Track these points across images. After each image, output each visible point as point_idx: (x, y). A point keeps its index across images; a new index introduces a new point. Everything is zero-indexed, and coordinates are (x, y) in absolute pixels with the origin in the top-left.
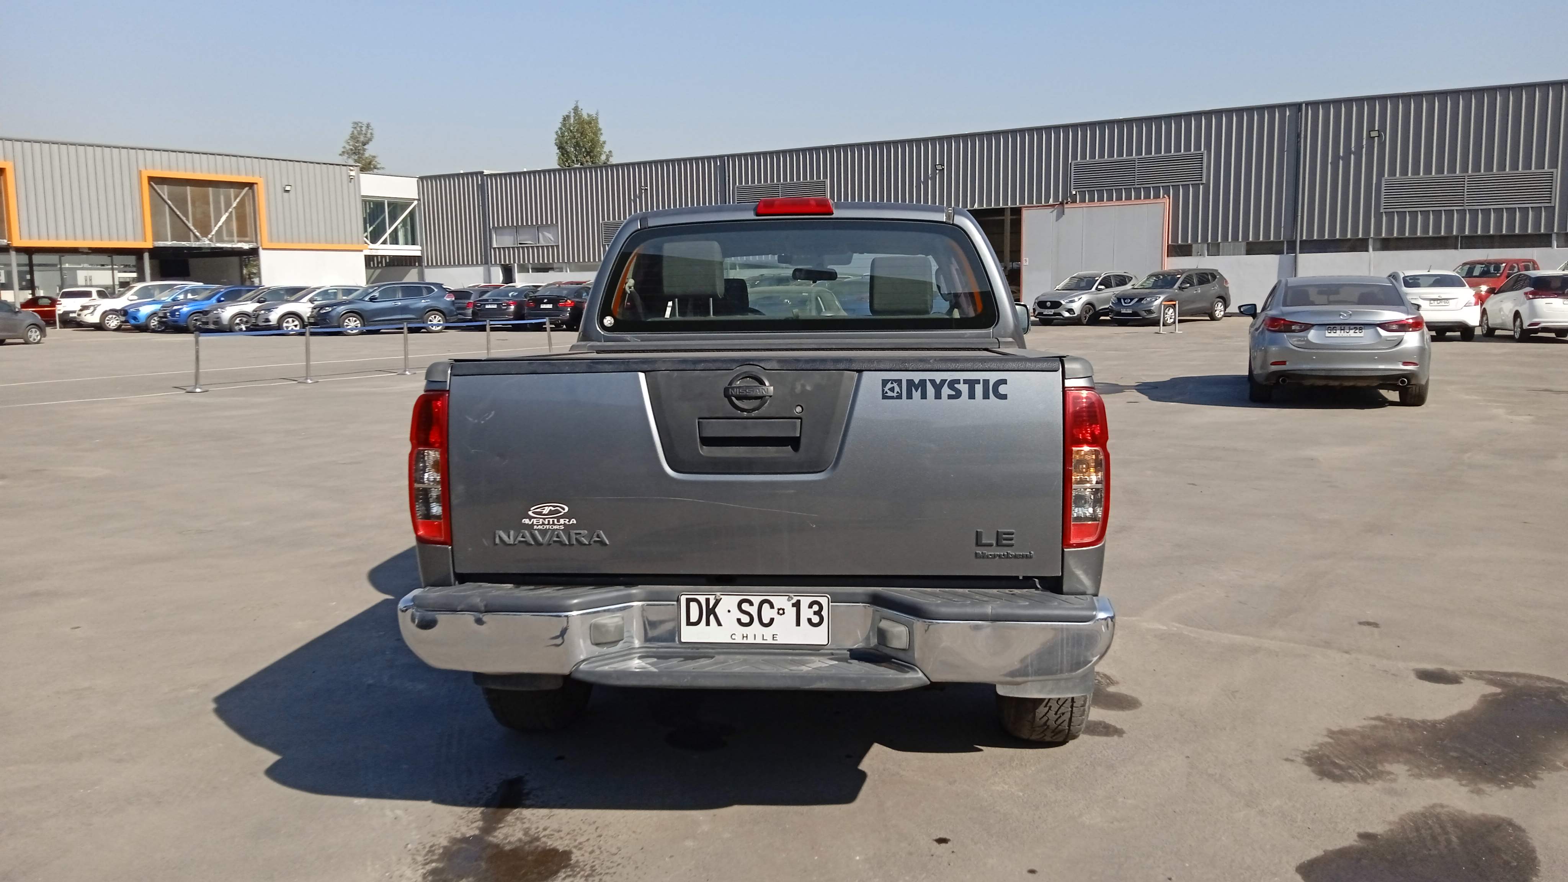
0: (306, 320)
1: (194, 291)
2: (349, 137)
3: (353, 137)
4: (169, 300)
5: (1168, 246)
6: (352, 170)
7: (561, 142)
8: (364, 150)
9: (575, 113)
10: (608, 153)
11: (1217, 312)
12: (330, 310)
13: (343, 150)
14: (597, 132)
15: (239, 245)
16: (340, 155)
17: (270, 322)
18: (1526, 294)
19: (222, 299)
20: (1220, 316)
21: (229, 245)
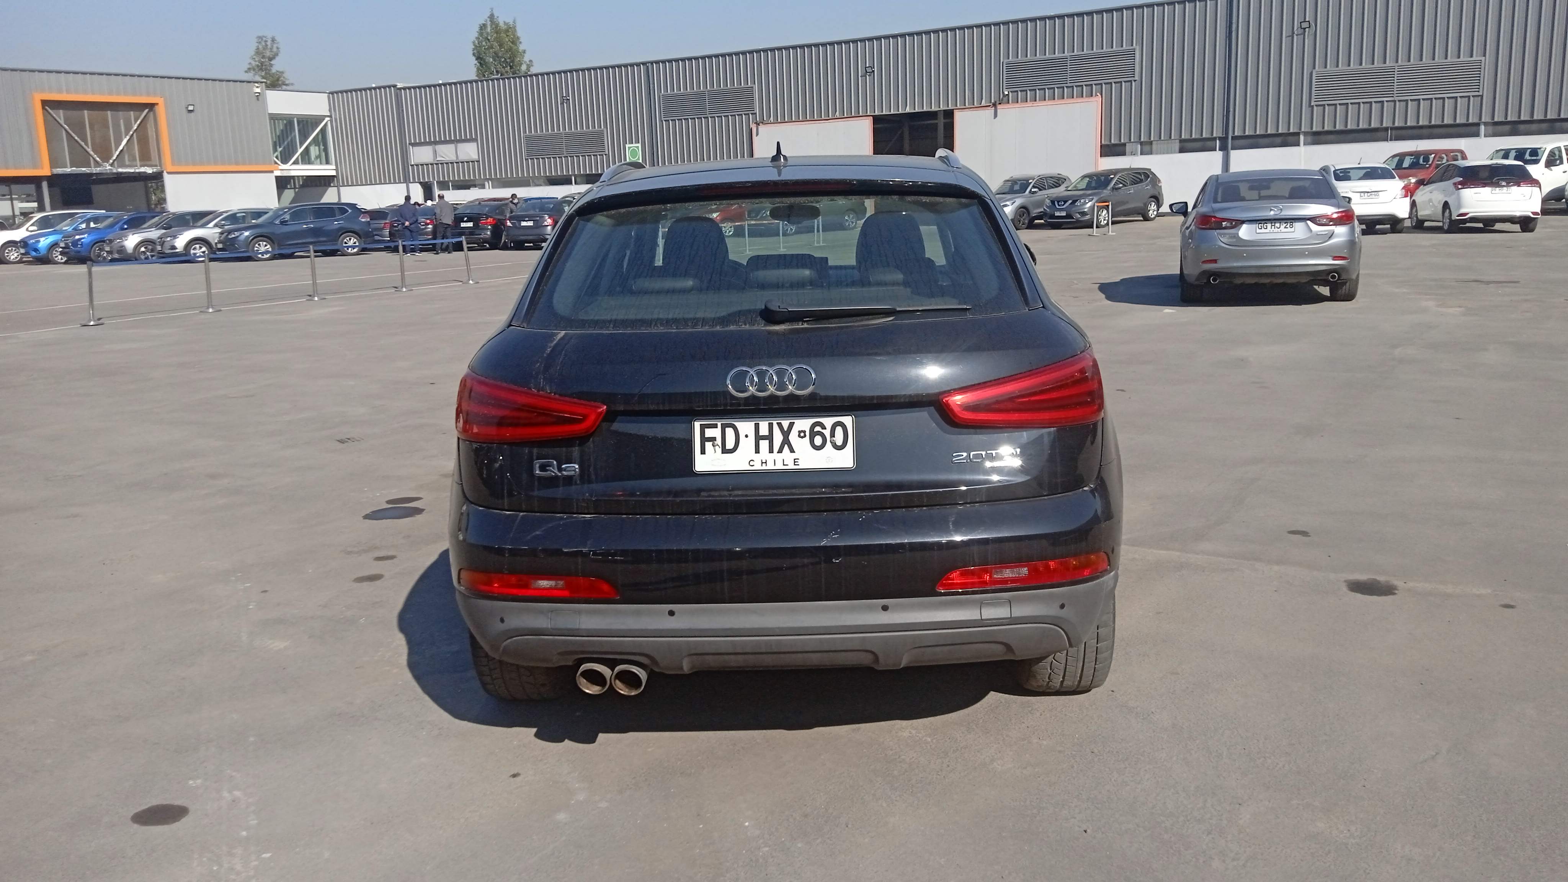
0: (214, 246)
1: (96, 219)
2: (253, 53)
3: (258, 52)
4: (70, 230)
5: (1101, 146)
6: (257, 87)
7: (478, 52)
8: (271, 65)
9: (490, 21)
10: (528, 63)
11: (1151, 212)
12: (238, 235)
13: (249, 67)
14: (515, 41)
15: (142, 170)
16: (246, 72)
17: (177, 249)
18: (1455, 184)
19: (126, 227)
20: (1153, 216)
21: (132, 170)
